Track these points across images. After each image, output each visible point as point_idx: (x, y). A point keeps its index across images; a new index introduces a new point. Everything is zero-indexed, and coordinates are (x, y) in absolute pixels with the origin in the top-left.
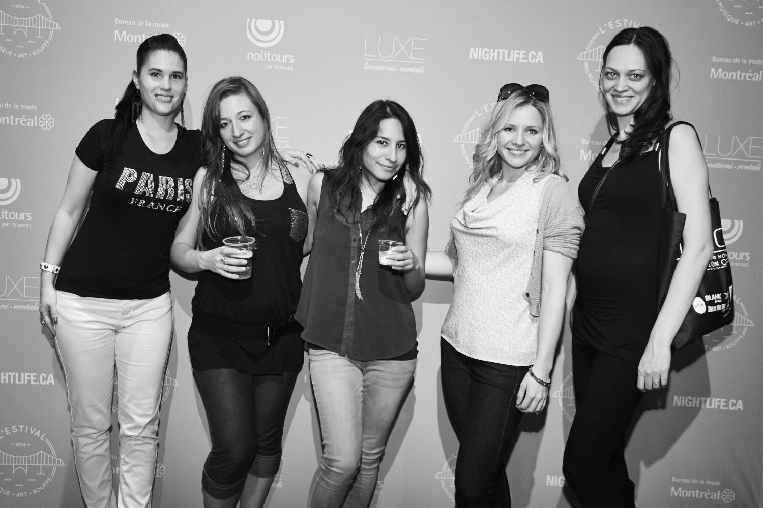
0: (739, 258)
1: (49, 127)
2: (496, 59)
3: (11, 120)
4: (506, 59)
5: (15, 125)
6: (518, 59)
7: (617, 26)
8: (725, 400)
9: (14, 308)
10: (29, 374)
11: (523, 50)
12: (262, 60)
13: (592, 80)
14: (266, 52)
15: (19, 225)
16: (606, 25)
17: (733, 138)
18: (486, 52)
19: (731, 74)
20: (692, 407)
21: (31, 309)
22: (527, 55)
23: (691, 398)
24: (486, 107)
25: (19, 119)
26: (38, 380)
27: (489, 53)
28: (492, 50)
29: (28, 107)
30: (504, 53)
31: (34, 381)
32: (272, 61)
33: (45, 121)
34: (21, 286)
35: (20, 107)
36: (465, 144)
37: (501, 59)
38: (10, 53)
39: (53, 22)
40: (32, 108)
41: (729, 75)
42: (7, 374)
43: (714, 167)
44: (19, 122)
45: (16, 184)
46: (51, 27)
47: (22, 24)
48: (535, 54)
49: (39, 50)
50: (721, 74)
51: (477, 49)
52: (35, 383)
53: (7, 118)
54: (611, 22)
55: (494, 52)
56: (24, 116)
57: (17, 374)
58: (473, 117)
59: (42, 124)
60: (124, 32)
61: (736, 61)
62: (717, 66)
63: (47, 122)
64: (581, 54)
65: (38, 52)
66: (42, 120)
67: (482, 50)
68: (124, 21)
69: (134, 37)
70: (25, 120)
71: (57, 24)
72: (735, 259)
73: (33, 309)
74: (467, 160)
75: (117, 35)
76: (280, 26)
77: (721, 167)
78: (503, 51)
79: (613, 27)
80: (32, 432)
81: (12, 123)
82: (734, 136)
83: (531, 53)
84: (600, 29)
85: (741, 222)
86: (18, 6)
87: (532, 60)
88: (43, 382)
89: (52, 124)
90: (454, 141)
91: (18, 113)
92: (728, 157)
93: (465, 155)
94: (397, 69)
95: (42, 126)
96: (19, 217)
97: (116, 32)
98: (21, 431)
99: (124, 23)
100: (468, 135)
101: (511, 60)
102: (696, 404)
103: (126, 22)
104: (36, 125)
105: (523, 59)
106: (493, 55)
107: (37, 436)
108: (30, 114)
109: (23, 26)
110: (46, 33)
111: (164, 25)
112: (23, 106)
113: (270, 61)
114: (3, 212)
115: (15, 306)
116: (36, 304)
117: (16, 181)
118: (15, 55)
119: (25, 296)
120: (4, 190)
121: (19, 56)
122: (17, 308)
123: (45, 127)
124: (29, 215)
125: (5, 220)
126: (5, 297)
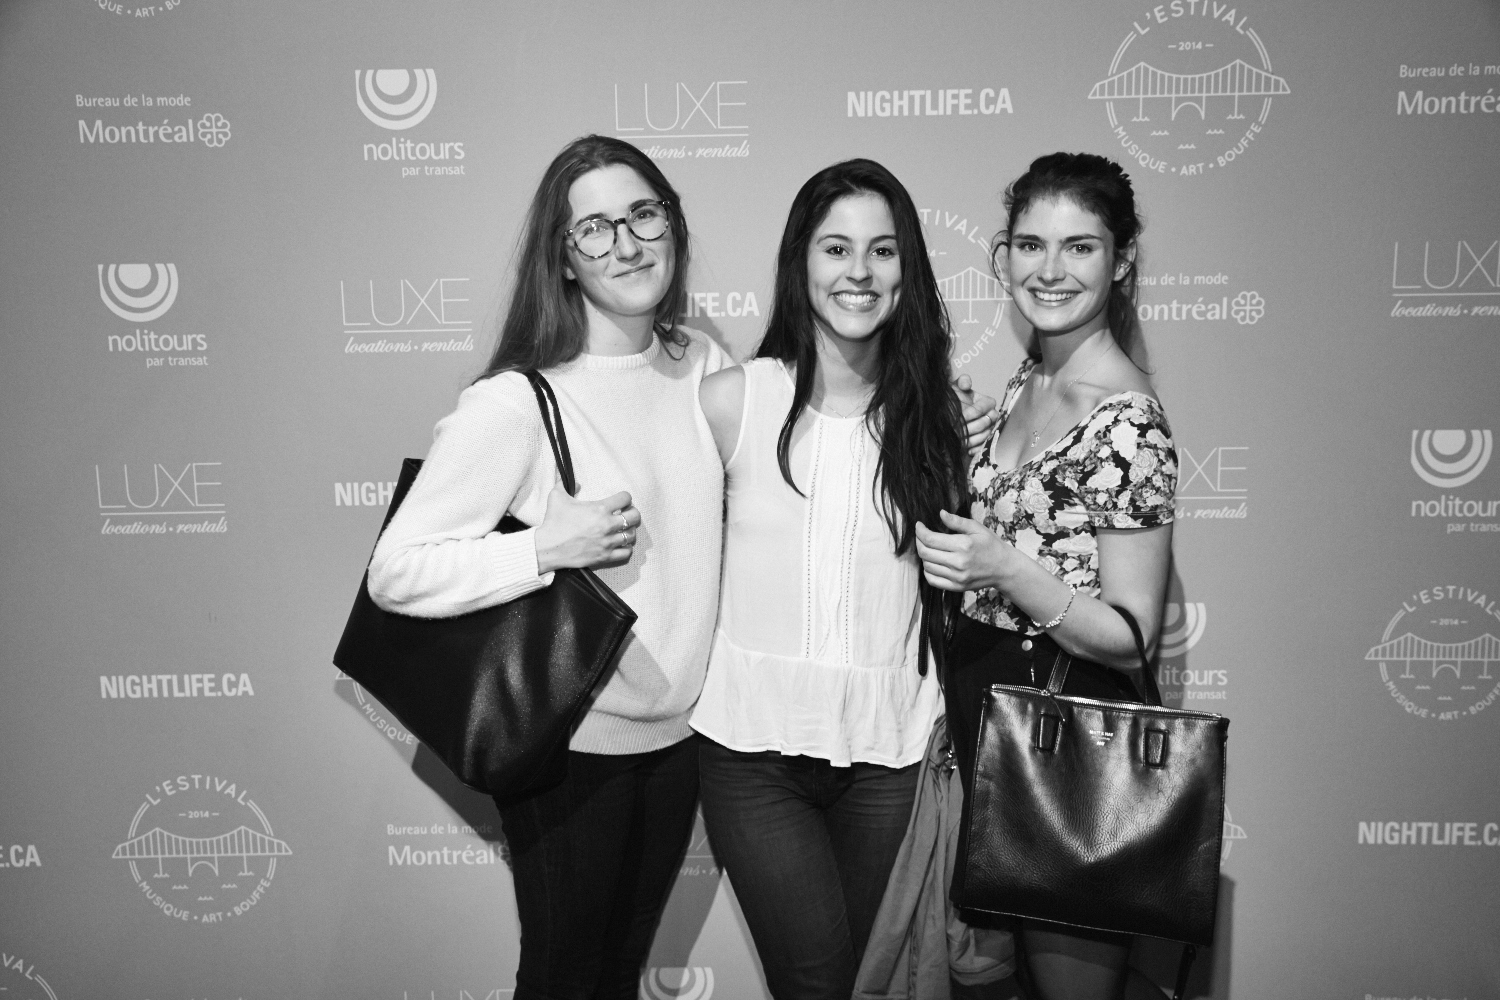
0: (1488, 514)
2: (906, 113)
4: (929, 112)
6: (955, 107)
7: (1174, 15)
8: (1474, 825)
11: (963, 88)
12: (397, 158)
13: (1126, 142)
14: (402, 140)
16: (1148, 14)
17: (1459, 248)
18: (883, 98)
19: (1444, 101)
20: (1400, 846)
22: (975, 97)
23: (1396, 826)
26: (6, 859)
27: (891, 101)
28: (896, 93)
30: (923, 98)
32: (418, 159)
37: (917, 112)
41: (1441, 105)
43: (1419, 314)
48: (992, 94)
50: (1422, 103)
51: (862, 94)
54: (1161, 7)
55: (901, 97)
60: (99, 123)
61: (1456, 70)
62: (1411, 87)
64: (1097, 85)
67: (874, 96)
68: (94, 100)
69: (120, 131)
72: (1477, 515)
75: (83, 131)
76: (428, 81)
77: (1434, 313)
78: (922, 92)
79: (1166, 19)
80: (6, 964)
82: (1459, 244)
83: (984, 92)
84: (1136, 25)
85: (1488, 433)
87: (987, 107)
88: (18, 861)
92: (1449, 290)
94: (690, 154)
97: (82, 123)
99: (96, 102)
101: (941, 112)
102: (1409, 838)
103: (101, 100)
105: (967, 107)
106: (899, 103)
107: (18, 970)
111: (180, 101)
113: (414, 158)
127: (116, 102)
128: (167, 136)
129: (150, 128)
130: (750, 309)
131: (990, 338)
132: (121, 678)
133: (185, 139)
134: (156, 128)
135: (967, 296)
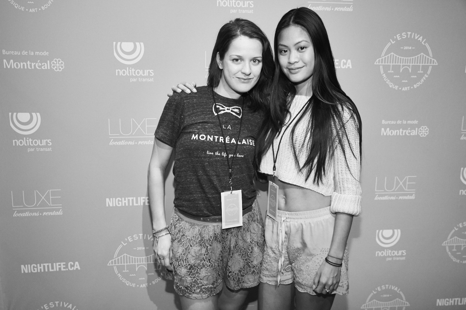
1: (60, 69)
3: (28, 65)
5: (32, 69)
9: (43, 215)
10: (60, 263)
15: (42, 150)
21: (57, 214)
25: (35, 63)
26: (67, 267)
29: (41, 54)
31: (64, 268)
32: (236, 7)
33: (56, 64)
34: (47, 198)
35: (34, 53)
36: (383, 65)
38: (23, 9)
40: (44, 54)
42: (42, 265)
44: (35, 66)
45: (37, 117)
49: (47, 5)
52: (65, 270)
53: (25, 63)
56: (39, 61)
57: (50, 264)
58: (389, 44)
59: (54, 67)
63: (58, 65)
65: (46, 6)
66: (53, 63)
70: (40, 64)
73: (59, 214)
74: (385, 78)
80: (65, 306)
81: (29, 67)
88: (71, 268)
89: (62, 67)
90: (375, 64)
91: (34, 59)
93: (383, 74)
95: (54, 68)
98: (57, 306)
100: (385, 58)
104: (49, 68)
107: (69, 308)
108: (44, 59)
112: (37, 53)
114: (28, 140)
115: (44, 213)
116: (61, 210)
117: (36, 114)
118: (27, 10)
119: (51, 205)
120: (27, 122)
121: (30, 11)
122: (46, 214)
123: (56, 69)
124: (49, 141)
125: (30, 147)
126: (35, 206)
130: (349, 66)
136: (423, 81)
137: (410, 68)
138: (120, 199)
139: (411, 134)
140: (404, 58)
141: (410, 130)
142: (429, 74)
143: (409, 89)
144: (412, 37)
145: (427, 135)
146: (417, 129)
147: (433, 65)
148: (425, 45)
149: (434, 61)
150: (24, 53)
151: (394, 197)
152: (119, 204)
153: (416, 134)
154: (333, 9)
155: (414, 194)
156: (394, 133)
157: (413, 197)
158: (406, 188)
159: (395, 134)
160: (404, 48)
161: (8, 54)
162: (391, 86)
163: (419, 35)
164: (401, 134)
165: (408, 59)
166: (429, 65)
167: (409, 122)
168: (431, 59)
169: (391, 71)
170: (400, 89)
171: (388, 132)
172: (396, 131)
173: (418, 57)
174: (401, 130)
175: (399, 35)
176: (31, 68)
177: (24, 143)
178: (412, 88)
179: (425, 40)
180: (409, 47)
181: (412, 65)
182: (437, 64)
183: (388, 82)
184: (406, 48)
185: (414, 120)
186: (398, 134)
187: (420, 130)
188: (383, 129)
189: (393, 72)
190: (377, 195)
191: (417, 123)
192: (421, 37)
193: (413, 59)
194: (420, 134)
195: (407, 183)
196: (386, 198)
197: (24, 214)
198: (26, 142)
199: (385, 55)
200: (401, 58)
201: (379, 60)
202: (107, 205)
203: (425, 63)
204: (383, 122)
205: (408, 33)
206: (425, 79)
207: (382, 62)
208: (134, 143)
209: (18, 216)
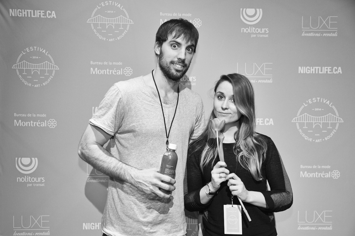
1: (53, 126)
2: (314, 72)
3: (31, 124)
4: (320, 72)
6: (327, 72)
9: (36, 235)
11: (329, 67)
15: (37, 185)
18: (308, 69)
21: (46, 234)
22: (332, 69)
24: (310, 101)
27: (310, 69)
28: (312, 67)
29: (41, 115)
30: (318, 69)
33: (51, 123)
34: (39, 221)
35: (36, 115)
36: (299, 123)
37: (317, 72)
38: (30, 85)
39: (55, 66)
44: (36, 124)
45: (35, 161)
46: (54, 68)
47: (36, 68)
48: (336, 68)
49: (47, 82)
51: (303, 67)
53: (29, 123)
55: (313, 69)
56: (39, 121)
58: (303, 107)
59: (49, 125)
63: (52, 124)
66: (49, 122)
67: (306, 68)
69: (102, 71)
70: (40, 123)
71: (57, 66)
73: (47, 234)
74: (301, 132)
75: (92, 71)
78: (318, 67)
81: (32, 125)
83: (334, 68)
86: (34, 57)
87: (335, 72)
90: (292, 121)
91: (35, 119)
93: (299, 129)
96: (37, 180)
97: (92, 69)
99: (96, 63)
100: (300, 117)
101: (323, 73)
104: (46, 126)
106: (312, 70)
108: (42, 120)
109: (37, 69)
110: (50, 72)
111: (119, 64)
112: (38, 115)
113: (182, 81)
114: (28, 178)
115: (36, 234)
116: (49, 231)
117: (35, 159)
118: (33, 86)
119: (42, 227)
120: (28, 165)
121: (35, 86)
122: (38, 234)
123: (51, 126)
124: (43, 179)
125: (29, 183)
126: (30, 228)
127: (101, 63)
128: (115, 73)
129: (110, 70)
130: (271, 123)
131: (335, 132)
132: (89, 224)
133: (120, 74)
134: (112, 71)
135: (329, 121)
136: (332, 135)
137: (321, 124)
138: (94, 224)
139: (326, 176)
140: (316, 117)
141: (324, 173)
142: (337, 129)
143: (321, 141)
144: (321, 101)
145: (339, 178)
146: (330, 172)
147: (340, 123)
148: (332, 107)
149: (340, 119)
150: (29, 115)
151: (314, 227)
152: (92, 228)
153: (330, 177)
154: (257, 81)
155: (331, 226)
156: (311, 175)
157: (330, 228)
158: (324, 221)
159: (312, 177)
160: (315, 109)
161: (18, 116)
162: (306, 139)
163: (326, 100)
164: (317, 177)
165: (319, 118)
166: (337, 123)
167: (323, 167)
168: (338, 117)
169: (305, 127)
170: (314, 141)
171: (306, 175)
172: (312, 174)
173: (327, 116)
174: (317, 173)
175: (310, 99)
176: (33, 126)
177: (25, 180)
178: (323, 140)
179: (332, 103)
180: (319, 109)
181: (322, 123)
182: (343, 122)
183: (304, 135)
184: (316, 109)
185: (327, 166)
186: (314, 176)
187: (333, 173)
188: (301, 172)
189: (307, 128)
190: (300, 226)
191: (330, 168)
192: (329, 101)
193: (323, 118)
194: (333, 177)
195: (325, 216)
196: (307, 228)
197: (22, 233)
198: (27, 179)
199: (300, 115)
200: (313, 117)
201: (295, 119)
202: (84, 229)
203: (333, 121)
204: (301, 166)
205: (317, 98)
206: (334, 133)
207: (298, 121)
208: (105, 181)
209: (17, 235)
